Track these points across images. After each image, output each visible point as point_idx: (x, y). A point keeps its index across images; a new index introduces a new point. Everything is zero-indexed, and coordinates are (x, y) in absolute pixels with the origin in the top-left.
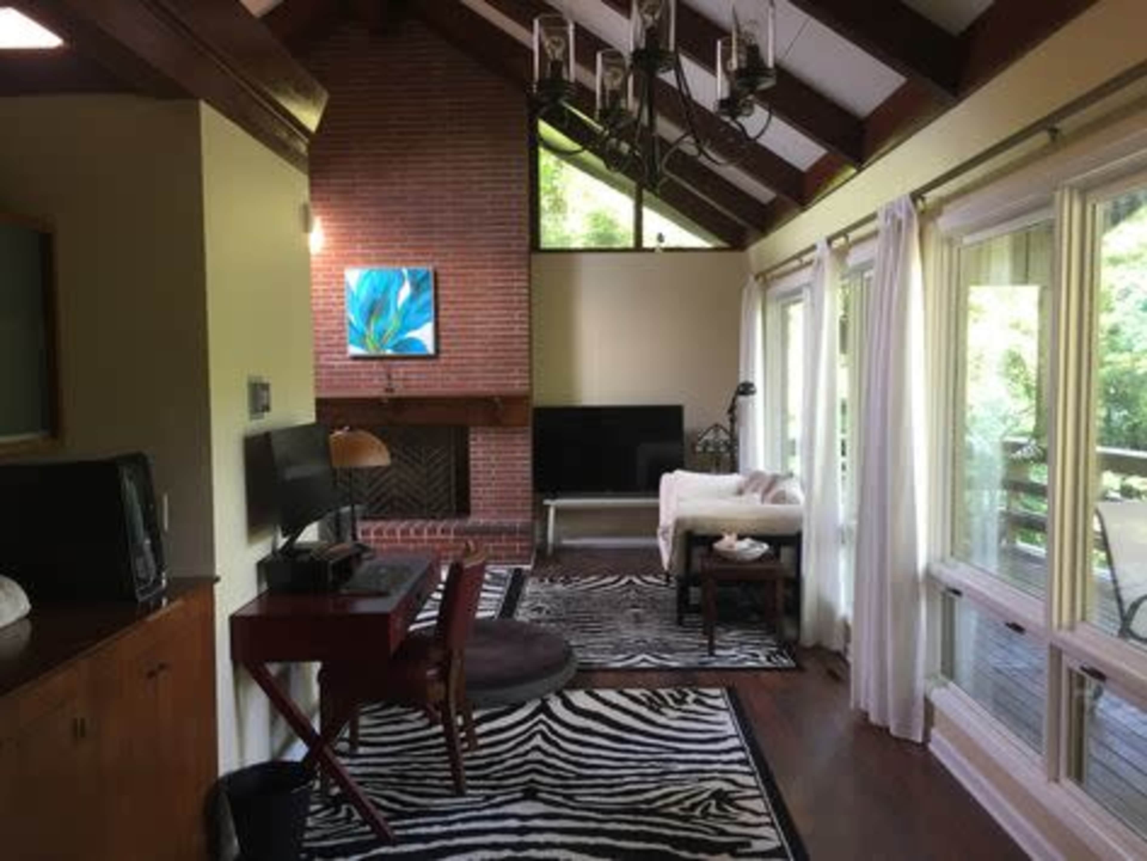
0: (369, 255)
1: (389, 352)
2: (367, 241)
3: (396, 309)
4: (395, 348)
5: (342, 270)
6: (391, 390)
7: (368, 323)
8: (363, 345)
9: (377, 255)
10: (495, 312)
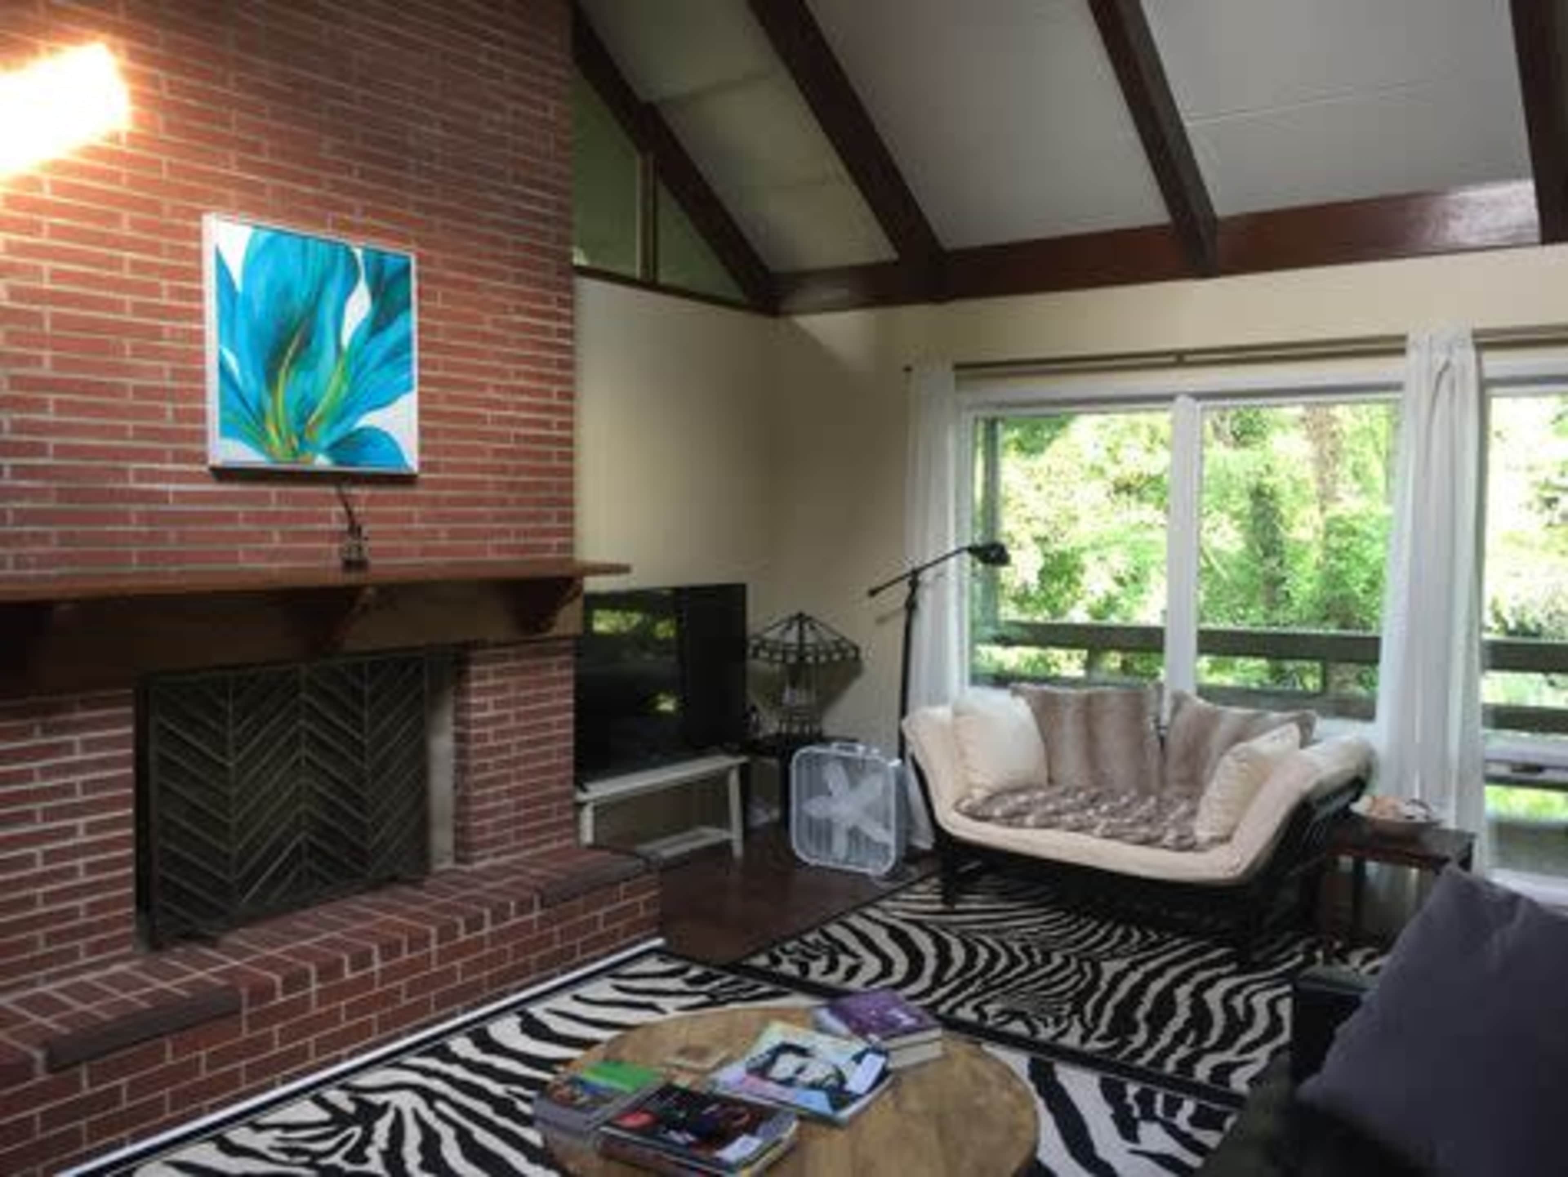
0: (258, 188)
1: (322, 462)
2: (255, 148)
3: (338, 347)
4: (333, 449)
5: (197, 215)
6: (360, 565)
7: (270, 378)
8: (260, 440)
9: (281, 192)
10: (521, 383)
